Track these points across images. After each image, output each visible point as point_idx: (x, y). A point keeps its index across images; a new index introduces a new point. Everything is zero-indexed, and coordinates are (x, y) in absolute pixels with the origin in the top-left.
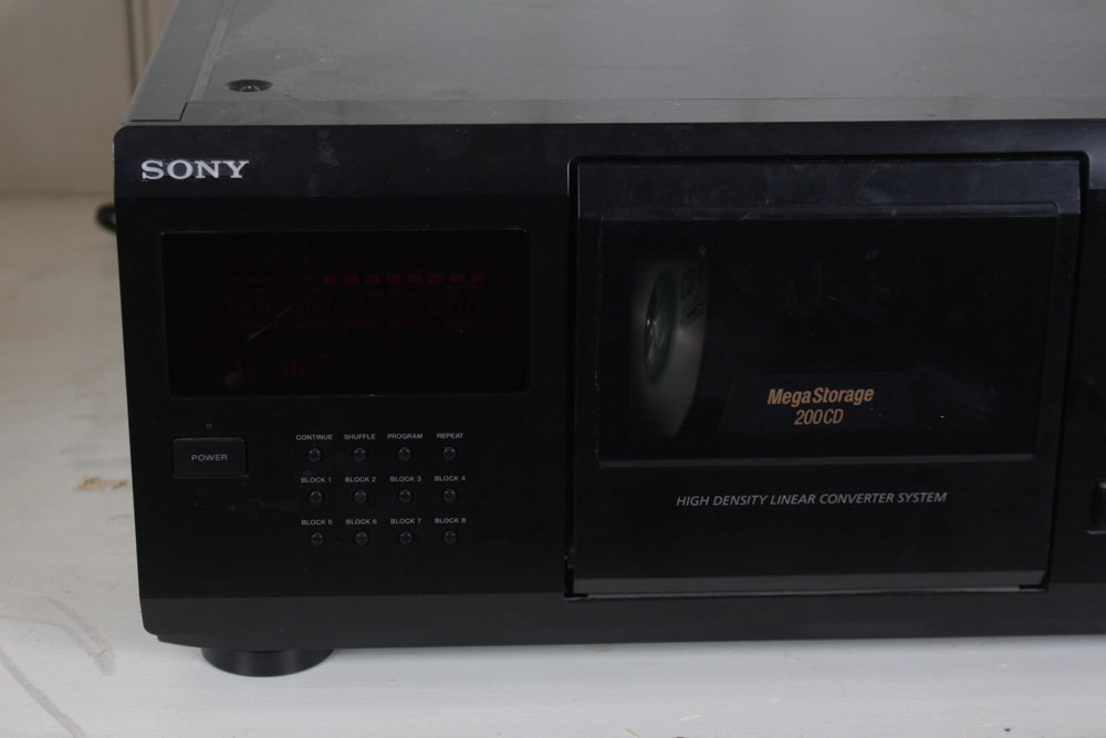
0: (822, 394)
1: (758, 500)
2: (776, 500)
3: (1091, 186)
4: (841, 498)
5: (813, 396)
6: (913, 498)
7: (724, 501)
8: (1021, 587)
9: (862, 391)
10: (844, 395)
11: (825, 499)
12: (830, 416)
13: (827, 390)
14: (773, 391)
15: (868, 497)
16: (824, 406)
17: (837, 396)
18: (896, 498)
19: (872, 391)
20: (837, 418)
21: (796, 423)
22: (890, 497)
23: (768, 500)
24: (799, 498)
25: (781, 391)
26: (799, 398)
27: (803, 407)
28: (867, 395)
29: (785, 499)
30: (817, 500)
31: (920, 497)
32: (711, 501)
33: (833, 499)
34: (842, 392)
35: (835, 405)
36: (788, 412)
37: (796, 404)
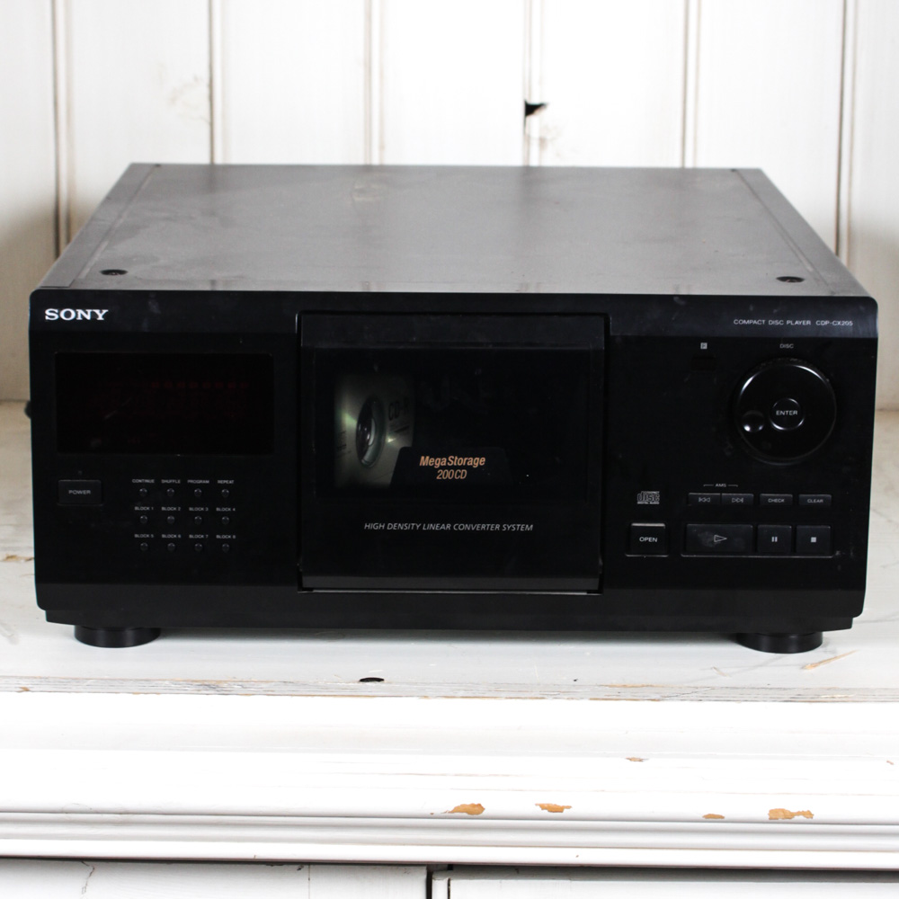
0: (453, 460)
1: (415, 526)
2: (426, 527)
3: (612, 333)
4: (466, 527)
5: (448, 461)
6: (511, 528)
7: (394, 527)
8: (589, 592)
9: (478, 459)
10: (467, 461)
11: (457, 527)
12: (459, 474)
13: (456, 458)
14: (423, 458)
15: (483, 527)
16: (455, 468)
17: (462, 461)
18: (501, 528)
19: (484, 459)
20: (463, 475)
21: (438, 478)
22: (498, 527)
23: (421, 527)
24: (440, 526)
25: (428, 458)
26: (439, 462)
27: (442, 468)
28: (482, 461)
29: (431, 526)
30: (452, 527)
31: (516, 527)
32: (386, 526)
33: (462, 527)
34: (466, 459)
35: (462, 467)
36: (432, 471)
37: (438, 465)
